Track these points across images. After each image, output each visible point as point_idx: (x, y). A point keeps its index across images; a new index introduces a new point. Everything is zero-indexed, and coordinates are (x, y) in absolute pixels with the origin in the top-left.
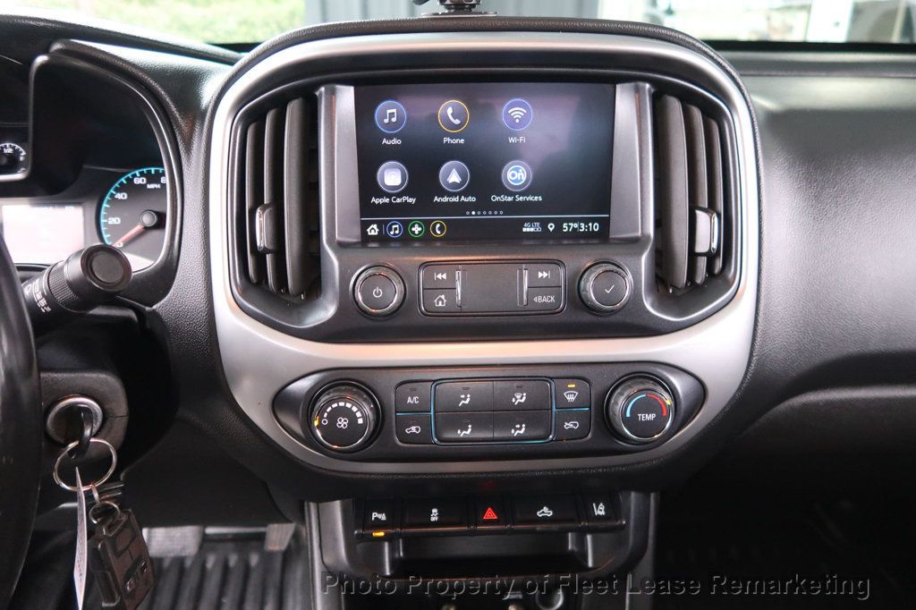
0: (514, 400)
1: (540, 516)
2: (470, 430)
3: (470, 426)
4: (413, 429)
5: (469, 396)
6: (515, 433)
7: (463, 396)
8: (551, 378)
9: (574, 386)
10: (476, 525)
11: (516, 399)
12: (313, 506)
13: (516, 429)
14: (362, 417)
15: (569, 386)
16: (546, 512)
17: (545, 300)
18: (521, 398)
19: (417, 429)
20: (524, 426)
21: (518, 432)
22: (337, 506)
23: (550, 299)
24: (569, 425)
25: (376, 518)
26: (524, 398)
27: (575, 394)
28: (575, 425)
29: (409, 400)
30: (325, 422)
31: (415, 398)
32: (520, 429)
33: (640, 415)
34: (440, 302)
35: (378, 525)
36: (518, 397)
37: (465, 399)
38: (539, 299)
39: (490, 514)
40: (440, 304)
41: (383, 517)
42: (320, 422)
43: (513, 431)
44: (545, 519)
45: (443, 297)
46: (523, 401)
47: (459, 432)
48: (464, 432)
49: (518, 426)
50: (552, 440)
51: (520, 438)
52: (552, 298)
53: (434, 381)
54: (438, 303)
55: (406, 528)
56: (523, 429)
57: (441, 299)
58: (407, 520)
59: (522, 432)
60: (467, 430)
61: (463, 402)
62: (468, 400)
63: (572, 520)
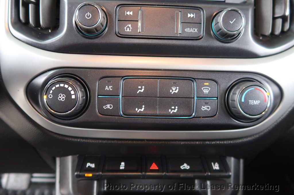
0: (171, 91)
1: (183, 168)
2: (143, 109)
3: (143, 106)
4: (108, 106)
5: (143, 87)
6: (171, 112)
7: (140, 87)
8: (194, 79)
9: (208, 84)
10: (146, 172)
11: (173, 91)
12: (58, 160)
13: (172, 109)
14: (75, 94)
15: (205, 84)
16: (185, 166)
17: (192, 30)
18: (176, 90)
19: (111, 106)
20: (177, 107)
21: (173, 111)
22: (69, 159)
23: (194, 30)
24: (204, 108)
25: (89, 167)
26: (177, 90)
27: (208, 89)
28: (208, 108)
29: (107, 88)
30: (51, 96)
31: (110, 87)
32: (174, 109)
33: (250, 101)
34: (128, 29)
35: (90, 170)
36: (174, 89)
37: (141, 89)
38: (188, 30)
39: (154, 167)
40: (128, 30)
41: (93, 166)
42: (47, 97)
43: (170, 110)
44: (185, 171)
45: (130, 26)
46: (176, 92)
47: (137, 109)
48: (140, 110)
49: (173, 107)
50: (194, 117)
51: (174, 115)
52: (196, 30)
53: (123, 77)
54: (127, 30)
55: (105, 172)
56: (176, 110)
57: (128, 27)
58: (106, 168)
59: (175, 111)
60: (141, 109)
61: (139, 91)
62: (143, 89)
63: (200, 171)
